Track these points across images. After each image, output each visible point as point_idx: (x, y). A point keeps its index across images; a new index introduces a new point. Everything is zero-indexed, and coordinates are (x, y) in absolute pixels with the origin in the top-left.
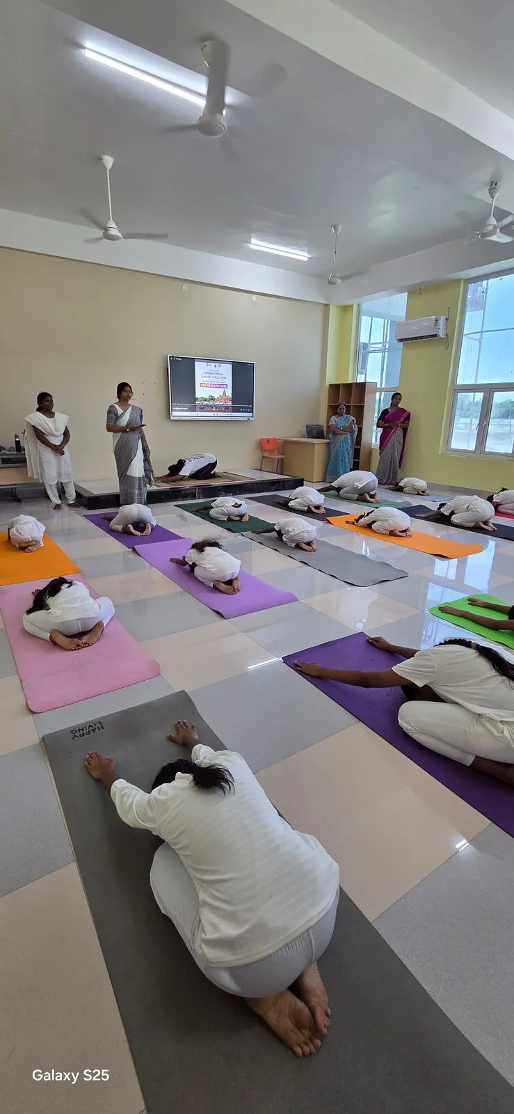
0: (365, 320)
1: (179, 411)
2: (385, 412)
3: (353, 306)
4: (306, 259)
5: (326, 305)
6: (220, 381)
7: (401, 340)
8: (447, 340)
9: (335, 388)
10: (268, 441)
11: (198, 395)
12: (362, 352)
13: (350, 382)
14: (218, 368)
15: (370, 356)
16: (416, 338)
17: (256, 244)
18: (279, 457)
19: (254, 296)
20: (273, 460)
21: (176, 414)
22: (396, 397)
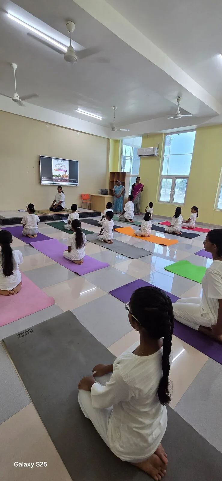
0: (124, 146)
1: (44, 181)
2: (134, 185)
3: (119, 140)
4: (101, 119)
5: (109, 139)
6: (64, 168)
7: (140, 156)
8: (158, 157)
9: (112, 174)
10: (85, 195)
11: (53, 174)
12: (123, 160)
13: (119, 172)
14: (62, 163)
15: (126, 161)
16: (146, 155)
17: (80, 110)
18: (90, 202)
19: (78, 132)
20: (86, 203)
21: (43, 182)
22: (138, 179)
